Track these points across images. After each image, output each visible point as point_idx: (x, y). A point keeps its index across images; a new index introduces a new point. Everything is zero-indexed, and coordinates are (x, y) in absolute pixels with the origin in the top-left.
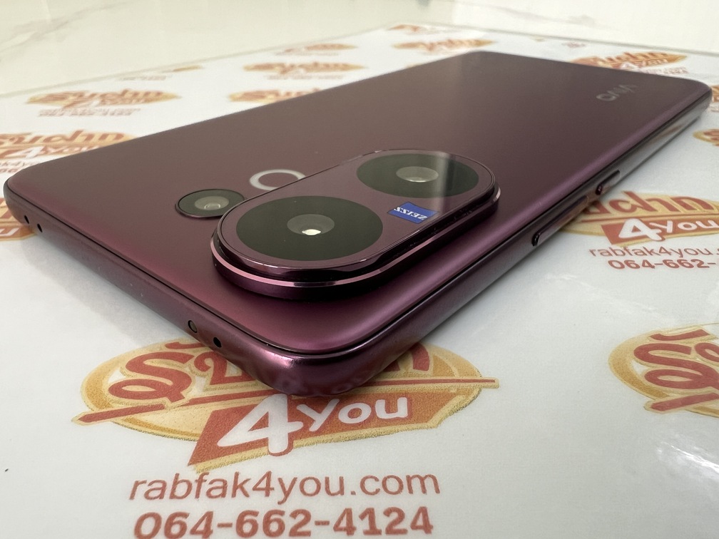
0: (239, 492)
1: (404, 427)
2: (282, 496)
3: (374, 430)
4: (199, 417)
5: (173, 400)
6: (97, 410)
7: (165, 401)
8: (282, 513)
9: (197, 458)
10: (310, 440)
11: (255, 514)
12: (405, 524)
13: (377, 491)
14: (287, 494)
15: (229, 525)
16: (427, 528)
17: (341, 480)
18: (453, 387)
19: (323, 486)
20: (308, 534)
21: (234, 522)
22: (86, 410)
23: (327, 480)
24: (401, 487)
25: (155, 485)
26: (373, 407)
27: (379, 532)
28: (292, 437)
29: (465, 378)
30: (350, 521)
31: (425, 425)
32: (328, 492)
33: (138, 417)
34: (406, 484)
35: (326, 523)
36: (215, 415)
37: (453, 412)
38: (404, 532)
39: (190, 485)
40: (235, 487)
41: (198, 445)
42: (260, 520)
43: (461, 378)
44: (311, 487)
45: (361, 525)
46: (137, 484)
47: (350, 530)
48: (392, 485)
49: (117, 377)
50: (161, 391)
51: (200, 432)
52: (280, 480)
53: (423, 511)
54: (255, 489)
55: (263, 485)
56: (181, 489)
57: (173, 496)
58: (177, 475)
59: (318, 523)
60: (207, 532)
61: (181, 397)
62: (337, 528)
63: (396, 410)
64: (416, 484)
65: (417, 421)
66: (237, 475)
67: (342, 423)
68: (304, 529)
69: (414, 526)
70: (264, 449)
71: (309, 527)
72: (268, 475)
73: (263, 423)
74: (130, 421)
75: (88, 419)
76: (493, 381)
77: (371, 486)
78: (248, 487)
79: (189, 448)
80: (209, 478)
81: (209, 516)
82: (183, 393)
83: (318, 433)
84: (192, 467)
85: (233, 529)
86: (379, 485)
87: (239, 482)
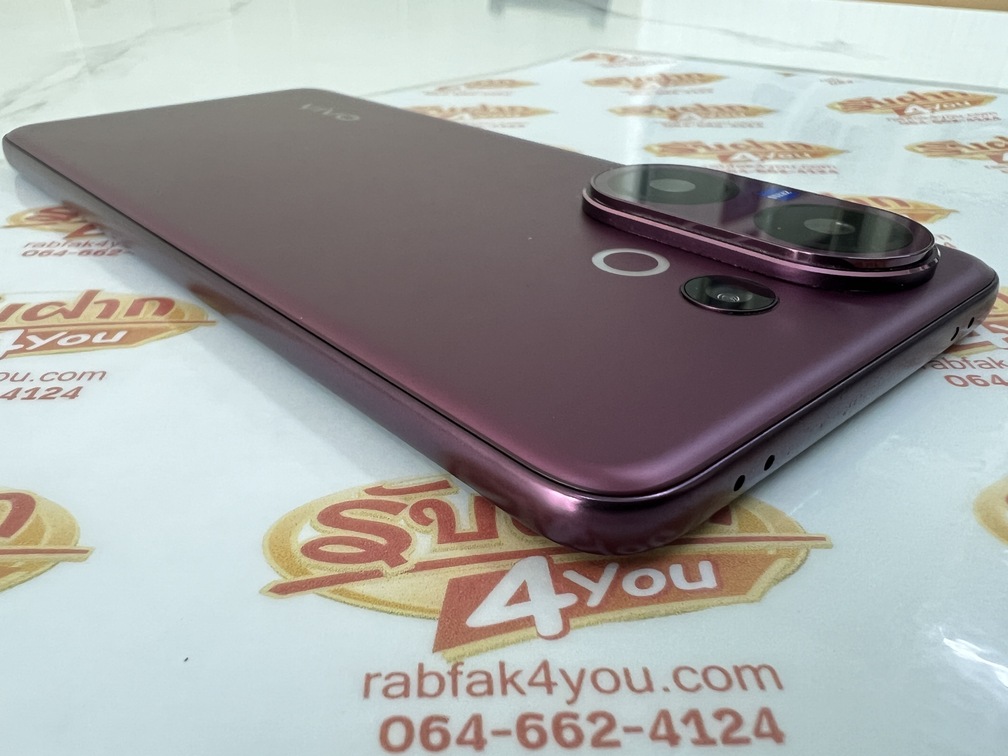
0: (510, 687)
1: (715, 601)
2: (570, 695)
3: (676, 605)
4: (433, 588)
5: (392, 565)
6: (290, 579)
7: (381, 565)
8: (575, 716)
9: (443, 642)
10: (591, 618)
11: (539, 717)
12: (746, 731)
13: (698, 687)
14: (576, 690)
15: (506, 733)
16: (777, 736)
17: (646, 673)
18: (771, 548)
19: (622, 680)
20: (616, 744)
21: (512, 727)
22: (276, 578)
23: (627, 672)
24: (729, 682)
25: (394, 680)
26: (667, 574)
27: (712, 742)
28: (567, 614)
29: (784, 535)
30: (669, 726)
31: (742, 597)
32: (632, 688)
33: (348, 587)
34: (735, 677)
35: (638, 730)
36: (455, 586)
37: (777, 580)
38: (745, 741)
39: (441, 679)
40: (504, 682)
41: (440, 625)
42: (547, 725)
43: (778, 535)
44: (606, 681)
45: (687, 733)
46: (369, 678)
47: (673, 739)
48: (717, 679)
49: (308, 533)
50: (371, 553)
51: (439, 607)
52: (563, 672)
53: (766, 713)
54: (531, 683)
55: (541, 678)
56: (431, 685)
57: (421, 694)
58: (421, 666)
59: (627, 730)
60: (479, 743)
61: (403, 561)
62: (654, 736)
63: (700, 579)
64: (748, 676)
65: (731, 593)
66: (502, 666)
67: (630, 596)
68: (610, 737)
69: (758, 733)
70: (531, 631)
71: (616, 734)
72: (545, 666)
73: (521, 596)
74: (341, 592)
75: (282, 590)
76: (823, 539)
77: (687, 679)
78: (522, 681)
79: (429, 630)
80: (465, 669)
81: (476, 721)
82: (404, 554)
83: (600, 609)
84: (439, 654)
85: (514, 736)
86: (698, 679)
87: (508, 675)
